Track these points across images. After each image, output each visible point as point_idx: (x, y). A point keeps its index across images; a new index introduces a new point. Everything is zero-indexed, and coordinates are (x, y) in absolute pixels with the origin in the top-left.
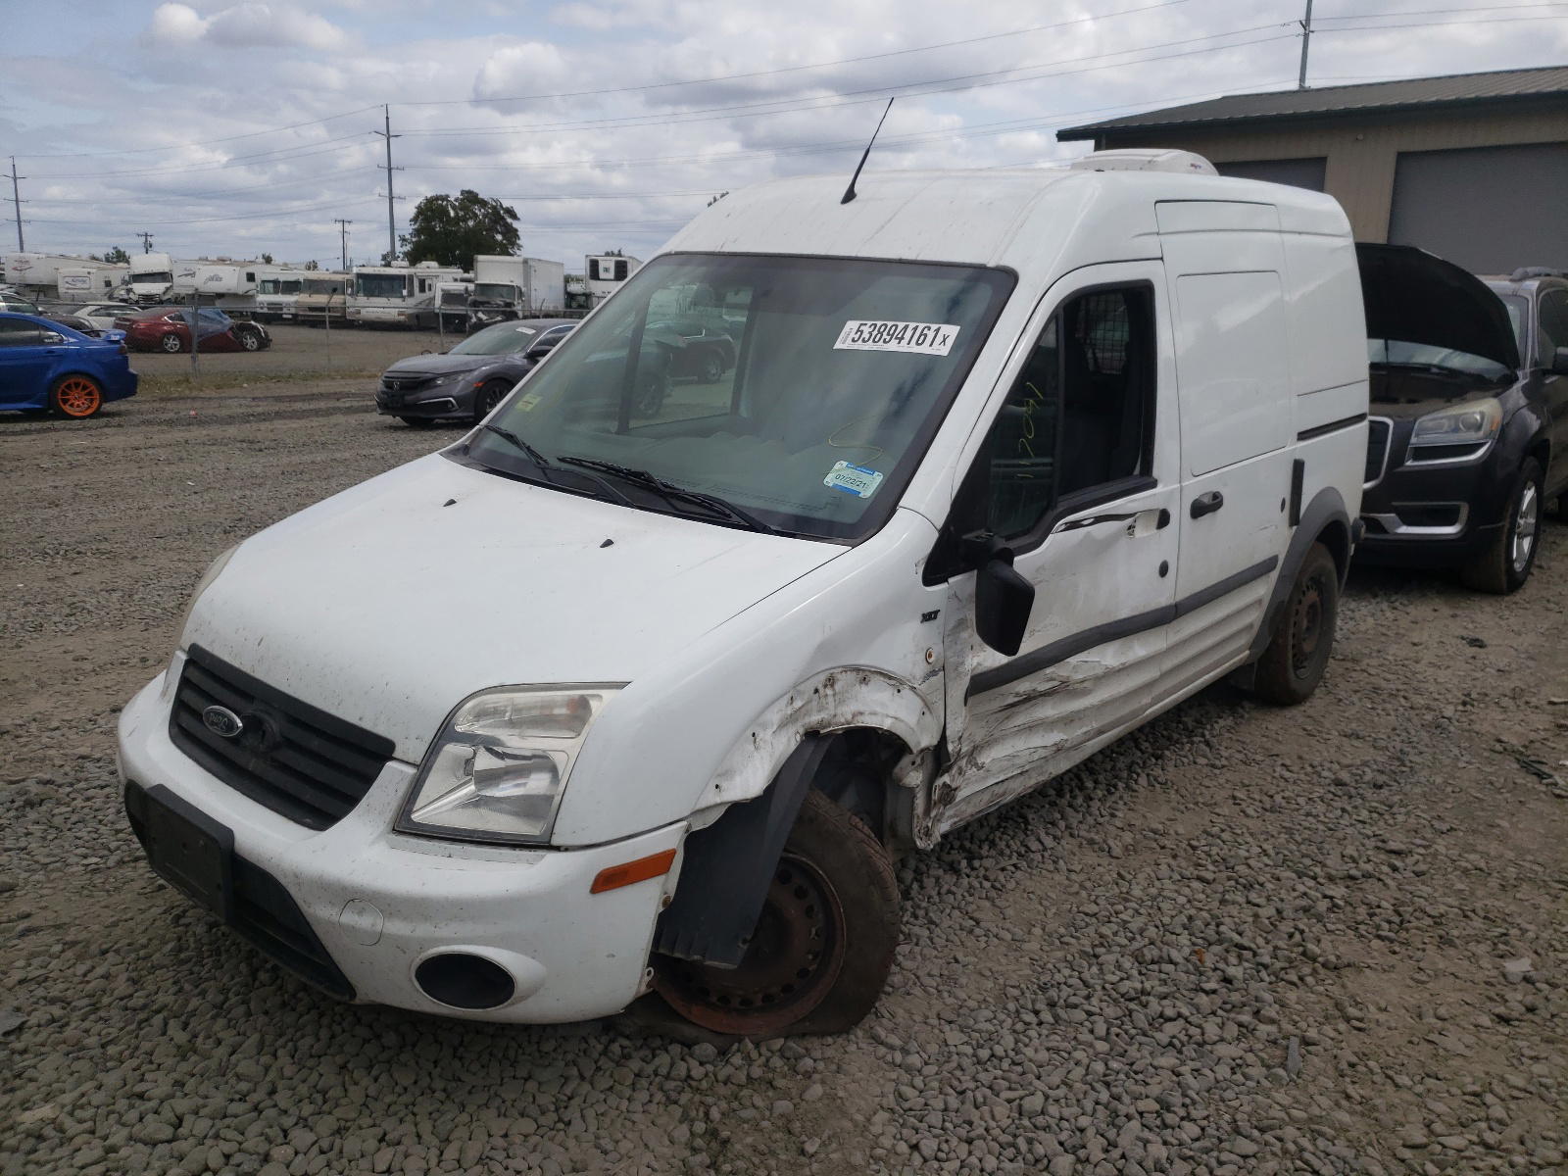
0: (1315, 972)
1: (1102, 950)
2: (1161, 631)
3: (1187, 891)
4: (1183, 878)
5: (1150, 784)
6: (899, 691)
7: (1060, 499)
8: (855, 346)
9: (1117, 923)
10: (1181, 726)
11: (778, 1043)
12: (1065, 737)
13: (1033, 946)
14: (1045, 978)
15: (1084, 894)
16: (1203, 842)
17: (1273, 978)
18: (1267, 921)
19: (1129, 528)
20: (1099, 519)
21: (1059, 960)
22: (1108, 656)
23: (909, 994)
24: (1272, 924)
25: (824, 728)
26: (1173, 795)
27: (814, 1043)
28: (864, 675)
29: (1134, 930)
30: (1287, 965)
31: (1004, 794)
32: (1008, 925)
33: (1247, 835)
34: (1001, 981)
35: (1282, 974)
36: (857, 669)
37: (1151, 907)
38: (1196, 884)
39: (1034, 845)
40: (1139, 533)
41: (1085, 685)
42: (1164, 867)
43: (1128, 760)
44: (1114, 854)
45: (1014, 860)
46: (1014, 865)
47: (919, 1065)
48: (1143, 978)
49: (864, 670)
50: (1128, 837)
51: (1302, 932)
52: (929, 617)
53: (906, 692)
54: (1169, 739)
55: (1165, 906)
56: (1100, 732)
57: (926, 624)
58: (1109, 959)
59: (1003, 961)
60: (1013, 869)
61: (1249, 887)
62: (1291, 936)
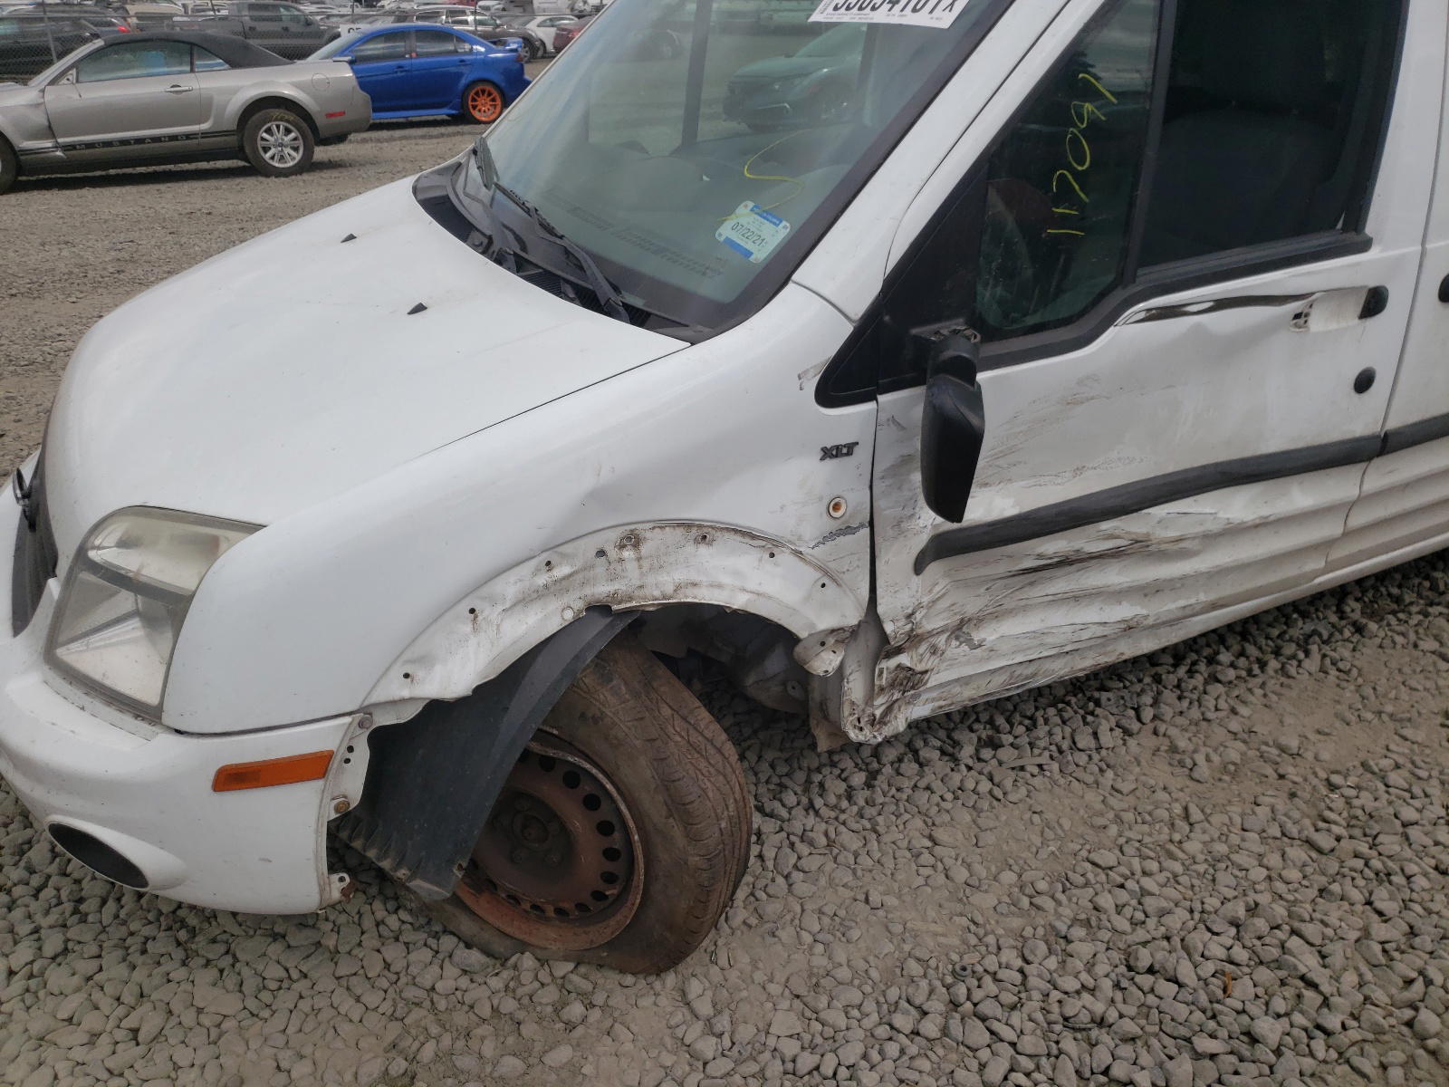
0: (1410, 1062)
1: (1079, 932)
2: (1354, 471)
3: (1274, 860)
4: (1284, 834)
5: (1323, 670)
6: (772, 555)
7: (1140, 272)
8: (835, 18)
9: (1131, 892)
10: (1427, 584)
11: (564, 968)
12: (1144, 612)
13: (984, 901)
14: (969, 959)
15: (1113, 830)
16: (1352, 781)
17: (1333, 1055)
18: (1377, 948)
19: (1297, 316)
20: (1221, 304)
21: (1009, 931)
22: (1238, 505)
23: (774, 935)
24: (1385, 951)
25: (620, 603)
26: (1349, 694)
27: (610, 979)
28: (703, 533)
29: (1149, 910)
30: (1370, 1036)
31: (1034, 675)
32: (974, 858)
33: (1435, 782)
34: (907, 948)
35: (1352, 1053)
36: (687, 525)
37: (1201, 876)
38: (1298, 853)
39: (1085, 740)
40: (1317, 323)
41: (1182, 545)
42: (1263, 812)
43: (1309, 627)
44: (1196, 775)
45: (1044, 759)
46: (1040, 766)
47: (710, 1055)
48: (1119, 996)
49: (700, 526)
50: (1234, 752)
51: (1429, 982)
52: (831, 453)
53: (784, 557)
54: (1398, 600)
55: (1224, 878)
56: (1214, 606)
57: (829, 463)
58: (1083, 949)
59: (932, 914)
60: (1036, 770)
61: (1384, 877)
62: (1409, 982)
